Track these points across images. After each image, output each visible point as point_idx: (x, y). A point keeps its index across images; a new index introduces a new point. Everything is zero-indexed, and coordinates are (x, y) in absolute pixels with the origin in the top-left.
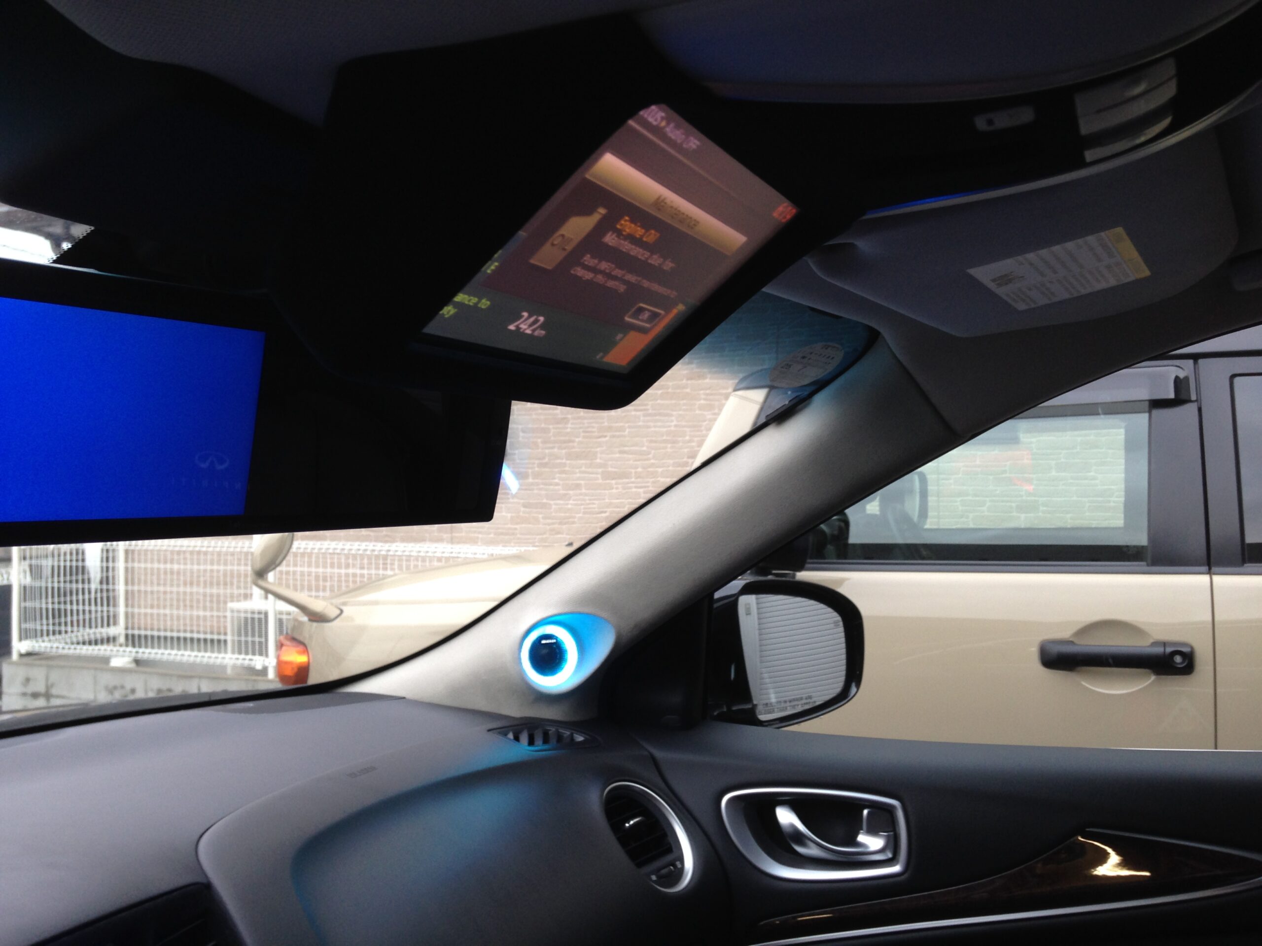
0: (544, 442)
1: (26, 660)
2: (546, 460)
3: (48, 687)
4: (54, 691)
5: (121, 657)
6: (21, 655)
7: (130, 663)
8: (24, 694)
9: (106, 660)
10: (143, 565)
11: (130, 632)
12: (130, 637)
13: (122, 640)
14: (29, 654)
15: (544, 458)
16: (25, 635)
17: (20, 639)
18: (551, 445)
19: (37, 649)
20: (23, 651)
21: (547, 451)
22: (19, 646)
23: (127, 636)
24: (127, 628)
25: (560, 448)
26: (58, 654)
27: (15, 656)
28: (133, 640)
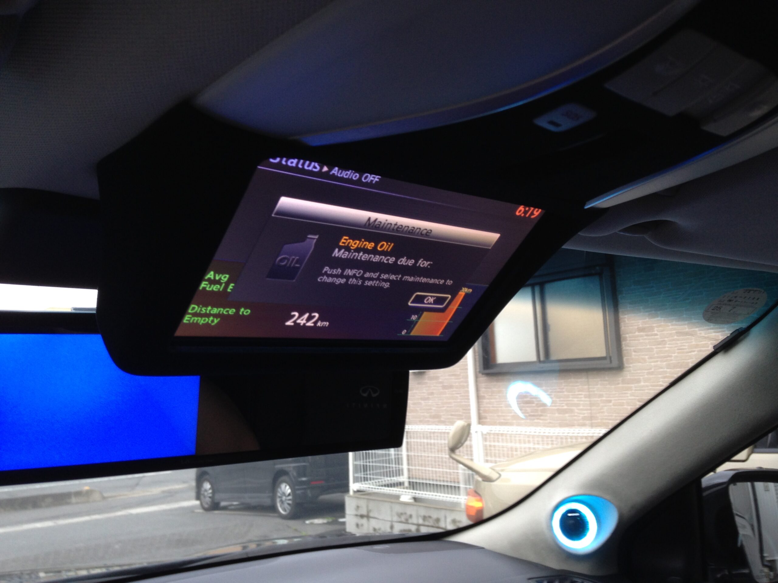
0: (651, 358)
1: (357, 495)
2: (653, 370)
3: (369, 511)
4: (371, 515)
5: (406, 496)
6: (355, 492)
7: (410, 499)
8: (357, 515)
9: (398, 497)
10: (415, 440)
11: (411, 480)
12: (411, 484)
13: (406, 484)
14: (358, 491)
15: (650, 369)
16: (356, 480)
17: (354, 482)
18: (656, 360)
19: (362, 488)
20: (355, 490)
21: (653, 364)
22: (353, 486)
23: (410, 482)
24: (409, 478)
25: (661, 361)
26: (372, 492)
27: (351, 493)
28: (413, 485)
